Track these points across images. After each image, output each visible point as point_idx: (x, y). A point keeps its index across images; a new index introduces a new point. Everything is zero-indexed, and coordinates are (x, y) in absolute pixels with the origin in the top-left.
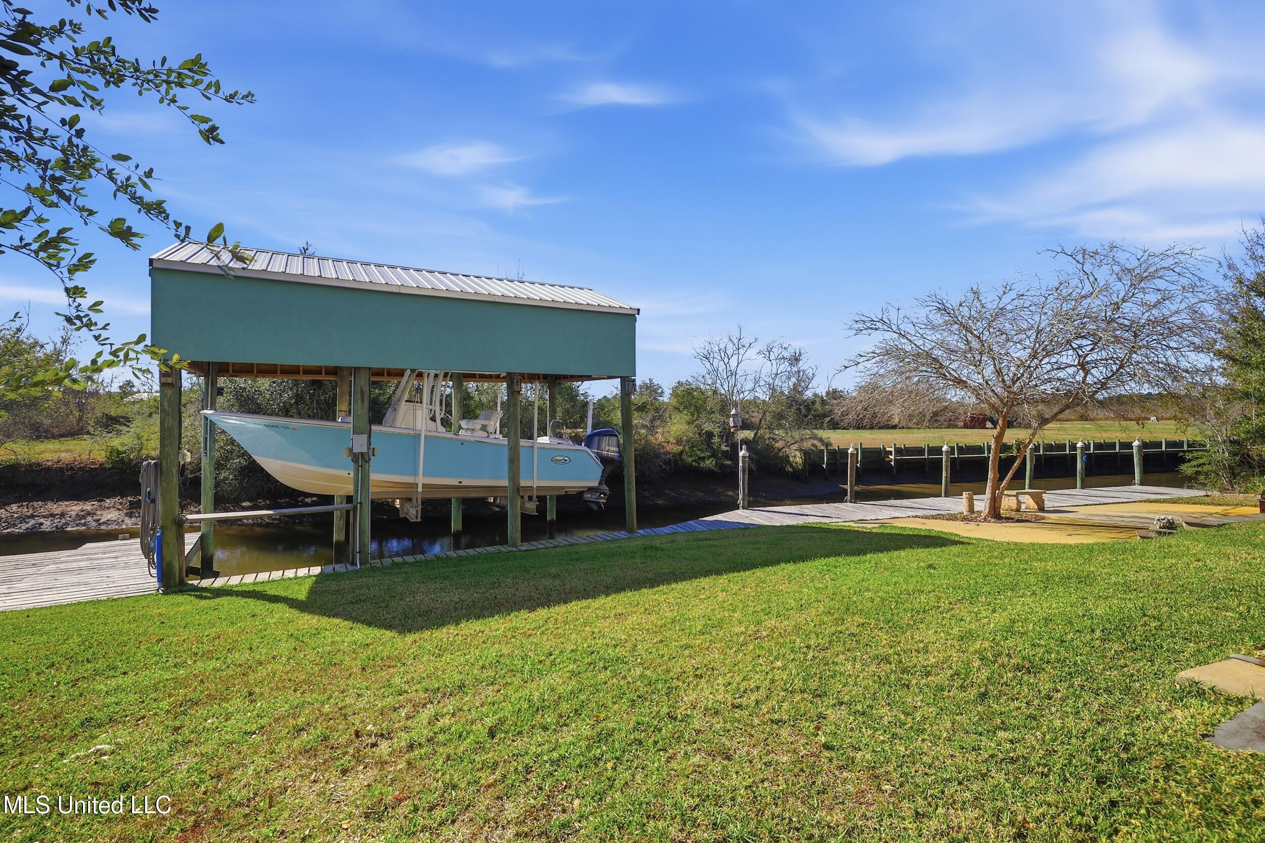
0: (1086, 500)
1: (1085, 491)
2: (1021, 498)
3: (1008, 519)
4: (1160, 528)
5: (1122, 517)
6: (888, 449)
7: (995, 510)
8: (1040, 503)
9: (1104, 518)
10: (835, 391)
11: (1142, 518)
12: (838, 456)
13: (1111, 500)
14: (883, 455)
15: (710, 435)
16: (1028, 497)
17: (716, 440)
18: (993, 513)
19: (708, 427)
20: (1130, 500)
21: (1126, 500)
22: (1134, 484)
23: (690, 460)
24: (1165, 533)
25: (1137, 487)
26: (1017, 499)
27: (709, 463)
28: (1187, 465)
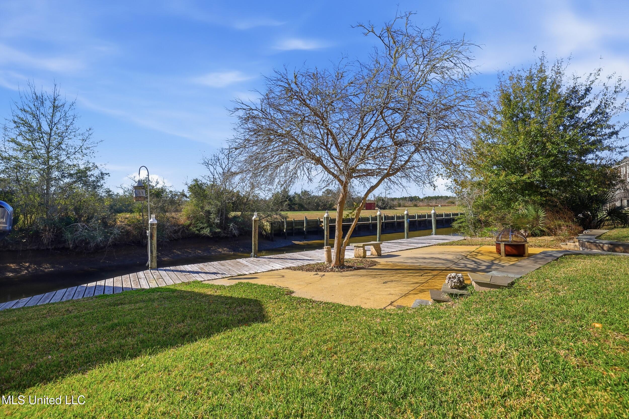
0: (407, 246)
1: (409, 240)
2: (366, 248)
3: (350, 268)
4: (452, 288)
5: (425, 258)
6: (321, 220)
7: (340, 261)
8: (379, 251)
9: (414, 261)
10: (306, 192)
11: (436, 258)
12: (294, 225)
13: (420, 245)
14: (319, 223)
15: (209, 212)
16: (372, 247)
17: (212, 216)
18: (338, 263)
19: (207, 208)
20: (430, 245)
21: (428, 245)
22: (432, 234)
23: (195, 229)
24: (456, 295)
25: (434, 236)
26: (364, 249)
27: (206, 232)
28: (456, 222)
